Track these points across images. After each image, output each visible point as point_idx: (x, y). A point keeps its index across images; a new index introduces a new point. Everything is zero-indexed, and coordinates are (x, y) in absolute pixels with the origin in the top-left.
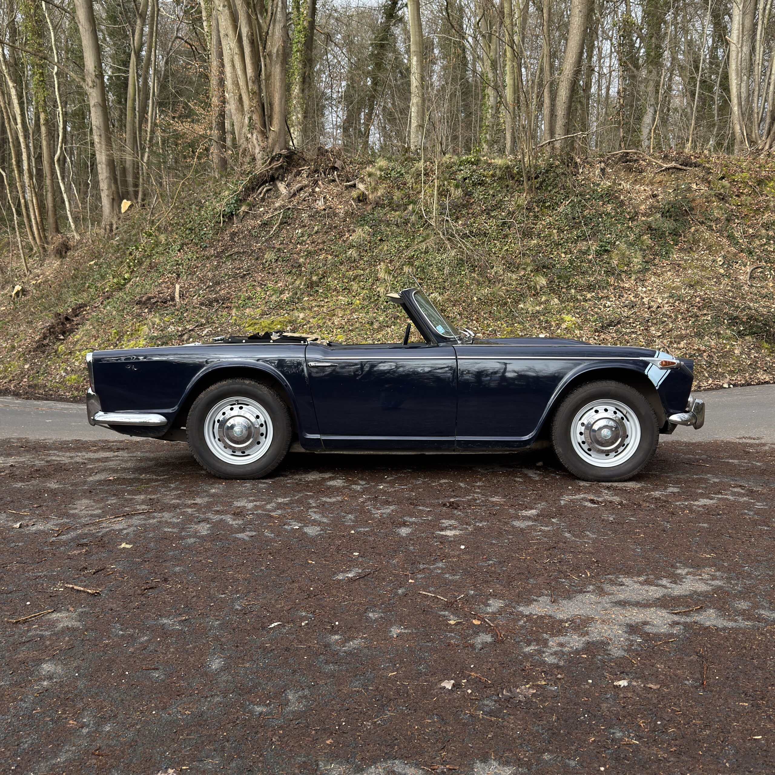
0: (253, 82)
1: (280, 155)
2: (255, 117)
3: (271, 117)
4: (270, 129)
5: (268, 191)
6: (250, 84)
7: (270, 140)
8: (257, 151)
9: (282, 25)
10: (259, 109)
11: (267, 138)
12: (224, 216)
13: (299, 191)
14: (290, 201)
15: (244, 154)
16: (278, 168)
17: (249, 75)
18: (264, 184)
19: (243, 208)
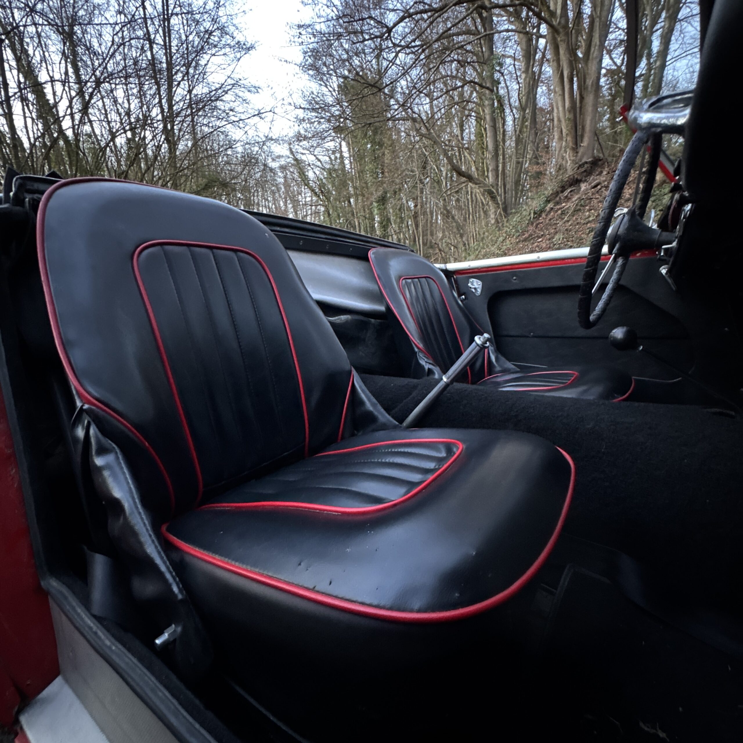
0: (570, 112)
1: (586, 163)
2: (568, 139)
3: (582, 136)
4: (580, 146)
5: (571, 191)
6: (567, 114)
7: (580, 154)
8: (569, 164)
10: (573, 131)
11: (577, 153)
12: (535, 213)
13: (595, 186)
14: (586, 194)
15: (560, 169)
16: (583, 172)
17: (566, 107)
18: (570, 186)
19: (550, 205)
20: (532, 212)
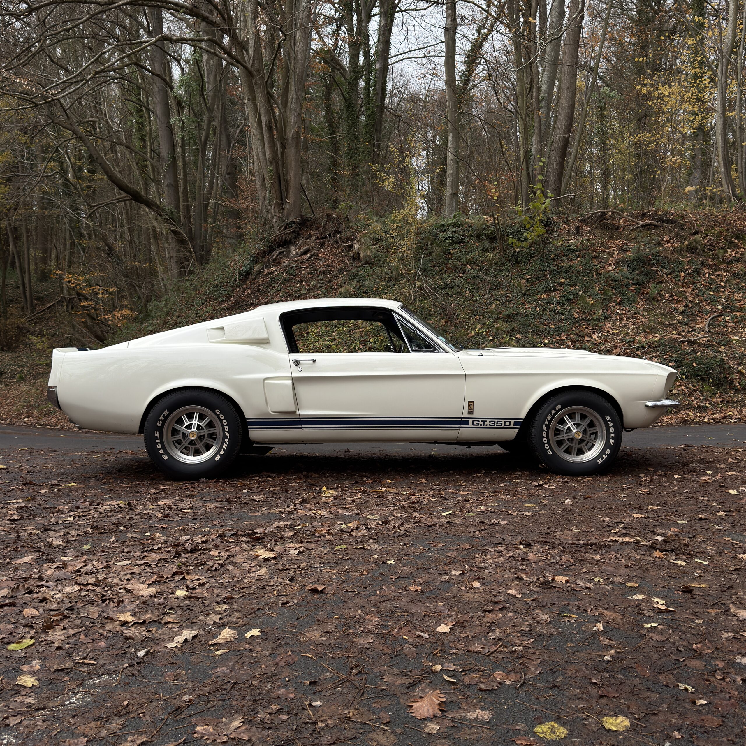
0: (271, 163)
1: (294, 222)
2: (272, 191)
3: (287, 191)
4: (286, 201)
5: (280, 254)
6: (269, 164)
7: (286, 211)
8: (275, 220)
9: (296, 113)
10: (277, 185)
11: (283, 209)
12: (240, 274)
13: (305, 252)
14: (296, 261)
15: (265, 223)
16: (290, 233)
17: (267, 157)
18: (279, 247)
19: (257, 268)
20: (237, 271)
